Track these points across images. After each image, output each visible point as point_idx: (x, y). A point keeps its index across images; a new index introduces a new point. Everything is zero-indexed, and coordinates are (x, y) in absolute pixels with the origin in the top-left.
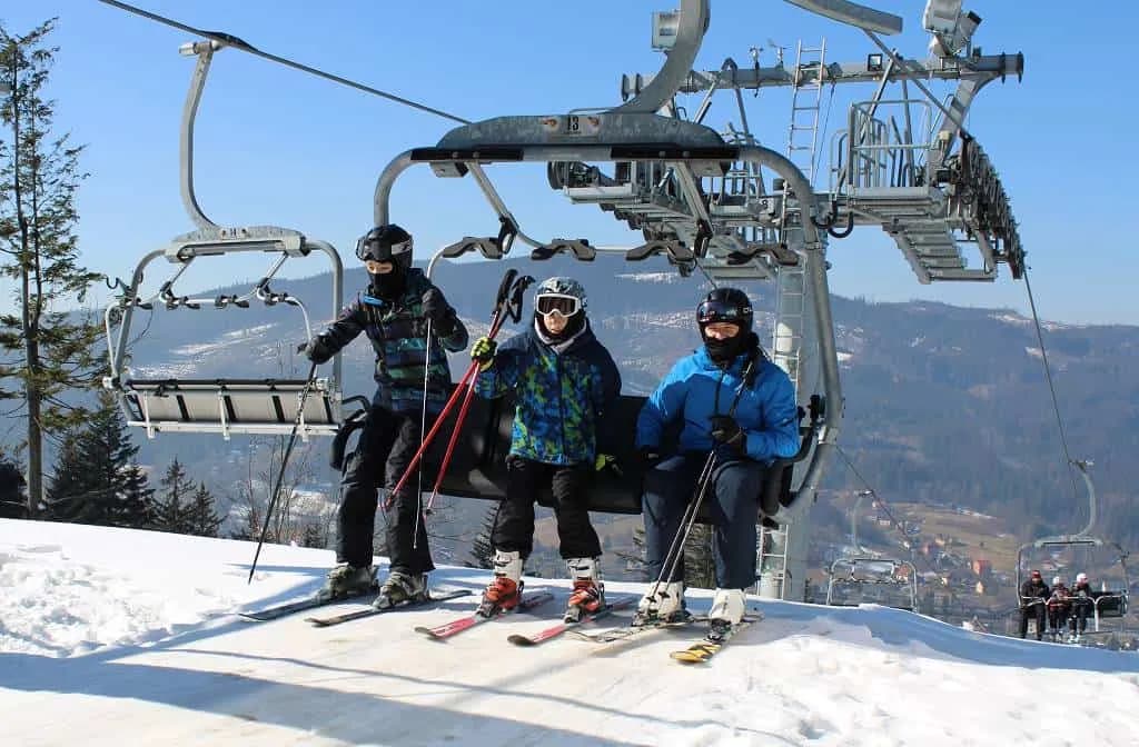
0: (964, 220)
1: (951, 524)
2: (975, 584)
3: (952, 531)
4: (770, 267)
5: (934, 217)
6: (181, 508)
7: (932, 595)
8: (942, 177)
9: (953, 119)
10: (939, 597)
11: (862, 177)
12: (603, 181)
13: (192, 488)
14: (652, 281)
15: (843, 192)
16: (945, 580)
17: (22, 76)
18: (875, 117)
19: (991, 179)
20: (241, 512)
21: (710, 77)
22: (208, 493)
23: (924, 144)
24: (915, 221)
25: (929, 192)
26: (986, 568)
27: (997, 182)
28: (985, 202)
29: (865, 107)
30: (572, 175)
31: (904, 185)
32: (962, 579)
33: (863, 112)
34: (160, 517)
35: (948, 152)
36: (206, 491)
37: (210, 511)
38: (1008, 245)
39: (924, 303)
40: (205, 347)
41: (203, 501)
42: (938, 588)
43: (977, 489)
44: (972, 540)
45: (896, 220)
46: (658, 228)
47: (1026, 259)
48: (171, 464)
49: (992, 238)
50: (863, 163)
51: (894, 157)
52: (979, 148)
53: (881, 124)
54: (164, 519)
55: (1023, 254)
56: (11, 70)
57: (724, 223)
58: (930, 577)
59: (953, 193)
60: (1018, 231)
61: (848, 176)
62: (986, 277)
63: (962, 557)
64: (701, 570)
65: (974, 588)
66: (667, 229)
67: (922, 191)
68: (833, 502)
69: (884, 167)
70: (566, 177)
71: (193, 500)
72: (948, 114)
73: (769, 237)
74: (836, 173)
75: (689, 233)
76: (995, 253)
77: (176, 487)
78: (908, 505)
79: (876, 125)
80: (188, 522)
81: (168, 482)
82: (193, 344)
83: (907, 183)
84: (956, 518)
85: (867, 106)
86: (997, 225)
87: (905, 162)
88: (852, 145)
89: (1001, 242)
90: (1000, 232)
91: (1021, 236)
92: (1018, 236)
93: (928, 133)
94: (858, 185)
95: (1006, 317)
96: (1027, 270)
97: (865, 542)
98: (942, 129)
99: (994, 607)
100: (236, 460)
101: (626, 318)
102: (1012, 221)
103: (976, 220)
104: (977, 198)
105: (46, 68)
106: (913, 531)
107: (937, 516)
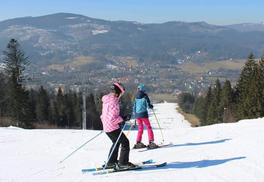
1: (125, 59)
3: (126, 60)
7: (122, 72)
14: (71, 19)
16: (125, 69)
26: (131, 66)
32: (127, 68)
42: (124, 71)
44: (129, 62)
63: (128, 65)
65: (130, 70)
68: (105, 57)
78: (118, 57)
84: (127, 58)
97: (111, 64)
99: (133, 73)
101: (67, 26)
106: (119, 61)
107: (123, 58)
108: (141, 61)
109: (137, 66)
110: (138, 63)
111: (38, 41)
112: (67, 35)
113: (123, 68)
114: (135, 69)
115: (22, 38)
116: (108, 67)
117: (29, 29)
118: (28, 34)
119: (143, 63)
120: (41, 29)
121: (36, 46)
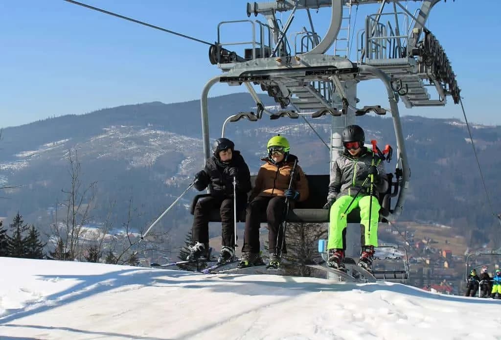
0: (427, 74)
1: (429, 232)
2: (444, 263)
3: (431, 236)
4: (328, 102)
5: (412, 73)
6: (22, 240)
7: (421, 269)
8: (415, 53)
9: (419, 23)
10: (425, 270)
11: (374, 53)
12: (239, 60)
13: (27, 229)
15: (364, 62)
16: (428, 262)
18: (379, 22)
19: (441, 53)
20: (54, 240)
21: (293, 3)
22: (36, 232)
23: (406, 35)
24: (401, 76)
25: (409, 61)
26: (449, 254)
27: (444, 54)
28: (438, 64)
29: (374, 17)
30: (222, 57)
31: (396, 57)
32: (437, 260)
33: (373, 20)
34: (10, 245)
35: (418, 39)
36: (35, 230)
37: (38, 240)
38: (451, 87)
39: (411, 117)
40: (32, 152)
41: (33, 235)
42: (424, 266)
43: (443, 213)
44: (441, 240)
45: (392, 76)
46: (268, 83)
47: (461, 94)
48: (15, 216)
49: (442, 83)
50: (374, 46)
51: (390, 42)
52: (434, 37)
53: (383, 25)
54: (13, 246)
55: (459, 91)
57: (303, 80)
58: (420, 260)
59: (421, 60)
60: (456, 79)
61: (366, 54)
62: (440, 103)
63: (436, 249)
64: (299, 262)
65: (444, 265)
66: (273, 84)
67: (405, 60)
69: (385, 48)
70: (219, 58)
71: (28, 235)
72: (417, 20)
73: (327, 86)
74: (360, 52)
75: (285, 86)
76: (445, 91)
77: (18, 229)
78: (408, 222)
79: (380, 26)
80: (26, 247)
81: (14, 225)
82: (26, 151)
83: (398, 57)
84: (432, 229)
85: (375, 16)
86: (445, 76)
87: (396, 45)
88: (368, 37)
89: (447, 85)
90: (446, 80)
91: (458, 82)
92: (456, 81)
93: (407, 30)
94: (372, 58)
95: (454, 123)
96: (462, 99)
98: (415, 27)
99: (454, 274)
100: (52, 212)
102: (452, 74)
103: (434, 74)
104: (433, 63)
106: (410, 236)
107: (422, 228)
108: (479, 238)
109: (466, 253)
110: (470, 245)
111: (177, 169)
112: (257, 154)
113: (420, 258)
114: (460, 262)
115: (135, 158)
116: (379, 251)
117: (156, 136)
118: (154, 151)
119: (485, 246)
120: (187, 135)
121: (171, 182)
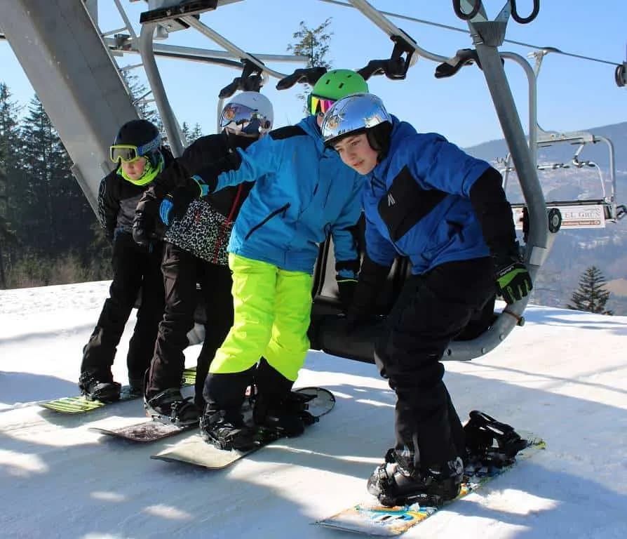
17: (316, 50)
56: (310, 48)
105: (328, 44)
